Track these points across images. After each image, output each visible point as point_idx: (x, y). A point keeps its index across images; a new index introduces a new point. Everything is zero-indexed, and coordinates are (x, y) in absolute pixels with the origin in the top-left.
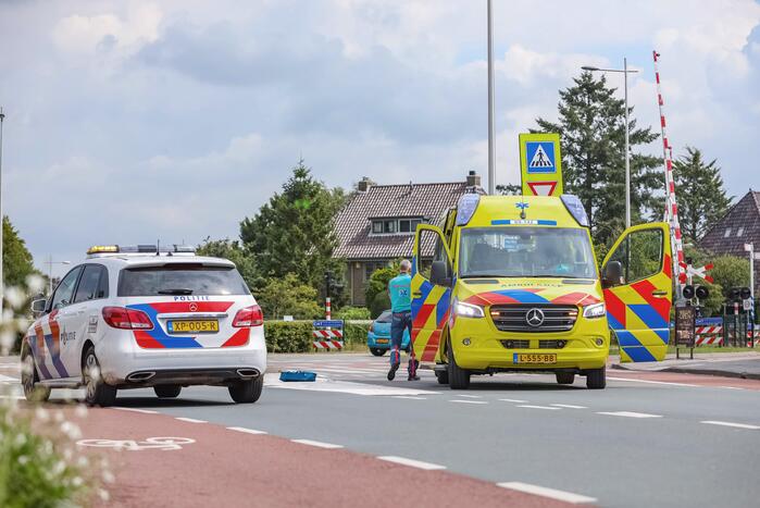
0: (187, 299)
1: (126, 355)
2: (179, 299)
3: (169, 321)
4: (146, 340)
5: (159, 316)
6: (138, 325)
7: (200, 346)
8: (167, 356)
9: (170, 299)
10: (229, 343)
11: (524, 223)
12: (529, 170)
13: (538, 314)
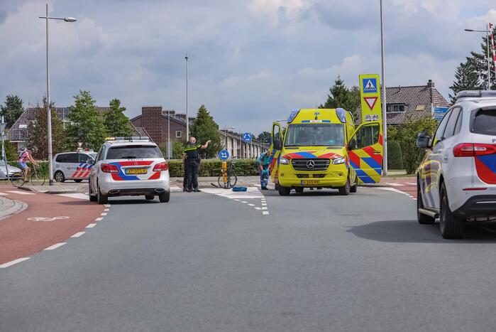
0: (133, 160)
1: (108, 183)
2: (130, 160)
3: (126, 169)
4: (115, 177)
5: (122, 167)
6: (114, 171)
7: (139, 179)
8: (124, 183)
9: (127, 160)
10: (152, 178)
11: (316, 122)
12: (365, 92)
13: (312, 163)
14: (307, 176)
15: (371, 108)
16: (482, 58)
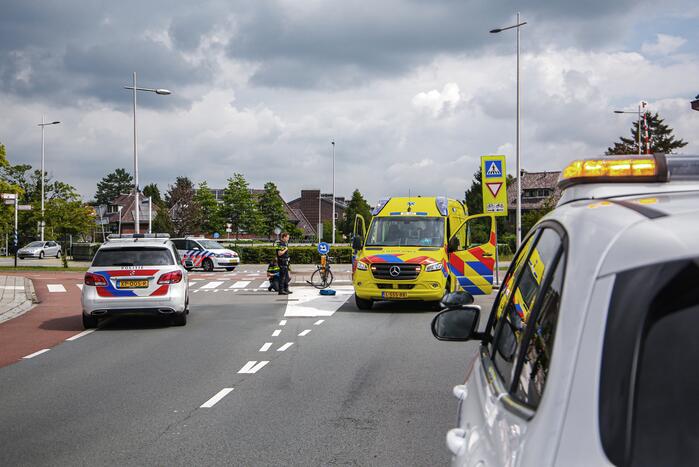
0: (128, 268)
1: (91, 301)
2: (124, 268)
3: (118, 281)
4: (102, 292)
5: (112, 278)
6: (100, 283)
7: (135, 295)
8: (113, 301)
9: (119, 268)
10: (155, 293)
11: (408, 214)
12: (487, 176)
13: (397, 270)
14: (390, 286)
15: (495, 196)
16: (631, 143)
